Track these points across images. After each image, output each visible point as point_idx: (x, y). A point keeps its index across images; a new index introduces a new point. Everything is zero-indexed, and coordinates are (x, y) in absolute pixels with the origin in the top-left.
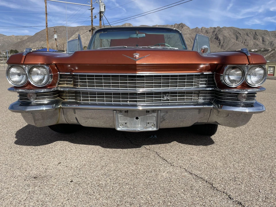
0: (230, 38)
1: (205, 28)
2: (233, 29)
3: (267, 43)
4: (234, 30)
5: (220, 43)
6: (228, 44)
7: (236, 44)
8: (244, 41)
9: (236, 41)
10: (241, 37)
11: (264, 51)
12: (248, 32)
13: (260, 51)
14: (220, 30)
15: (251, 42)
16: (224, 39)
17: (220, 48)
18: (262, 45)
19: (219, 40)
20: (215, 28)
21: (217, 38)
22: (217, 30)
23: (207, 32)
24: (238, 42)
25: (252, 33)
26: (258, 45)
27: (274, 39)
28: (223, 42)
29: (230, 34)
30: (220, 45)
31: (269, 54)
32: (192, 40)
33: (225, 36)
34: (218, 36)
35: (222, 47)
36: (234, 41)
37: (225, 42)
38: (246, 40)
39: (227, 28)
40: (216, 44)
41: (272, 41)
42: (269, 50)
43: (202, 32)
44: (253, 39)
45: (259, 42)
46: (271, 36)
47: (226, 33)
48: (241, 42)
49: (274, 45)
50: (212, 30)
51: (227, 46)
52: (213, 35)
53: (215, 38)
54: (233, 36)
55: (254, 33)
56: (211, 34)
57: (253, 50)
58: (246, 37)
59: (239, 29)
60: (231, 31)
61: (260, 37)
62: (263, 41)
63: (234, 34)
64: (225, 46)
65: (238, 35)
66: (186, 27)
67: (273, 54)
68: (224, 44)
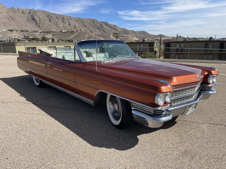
0: (45, 20)
1: (21, 9)
2: (45, 13)
3: (72, 26)
4: (47, 14)
5: (37, 23)
6: (43, 25)
7: (50, 25)
8: (56, 23)
9: (49, 23)
10: (53, 20)
11: (71, 32)
12: (58, 17)
13: (69, 32)
14: (35, 12)
15: (61, 25)
16: (39, 20)
17: (37, 28)
18: (69, 27)
19: (36, 21)
20: (30, 10)
21: (33, 19)
22: (32, 12)
23: (23, 12)
24: (51, 24)
25: (60, 18)
26: (66, 27)
27: (76, 23)
28: (39, 22)
29: (44, 16)
30: (37, 25)
31: (75, 35)
32: (10, 19)
33: (40, 18)
34: (34, 18)
35: (39, 27)
36: (48, 22)
37: (41, 23)
38: (57, 23)
39: (41, 11)
40: (34, 24)
41: (75, 25)
42: (74, 31)
43: (19, 12)
44: (62, 22)
45: (67, 25)
46: (74, 21)
47: (40, 15)
48: (54, 24)
49: (76, 28)
50: (28, 12)
51: (43, 26)
52: (29, 16)
53: (32, 19)
54: (47, 19)
55: (62, 18)
56: (27, 14)
57: (64, 31)
58: (57, 20)
59: (50, 13)
60: (44, 14)
61: (67, 21)
62: (69, 24)
63: (47, 17)
64: (41, 26)
65: (50, 18)
66: (2, 5)
67: (77, 34)
68: (40, 24)
